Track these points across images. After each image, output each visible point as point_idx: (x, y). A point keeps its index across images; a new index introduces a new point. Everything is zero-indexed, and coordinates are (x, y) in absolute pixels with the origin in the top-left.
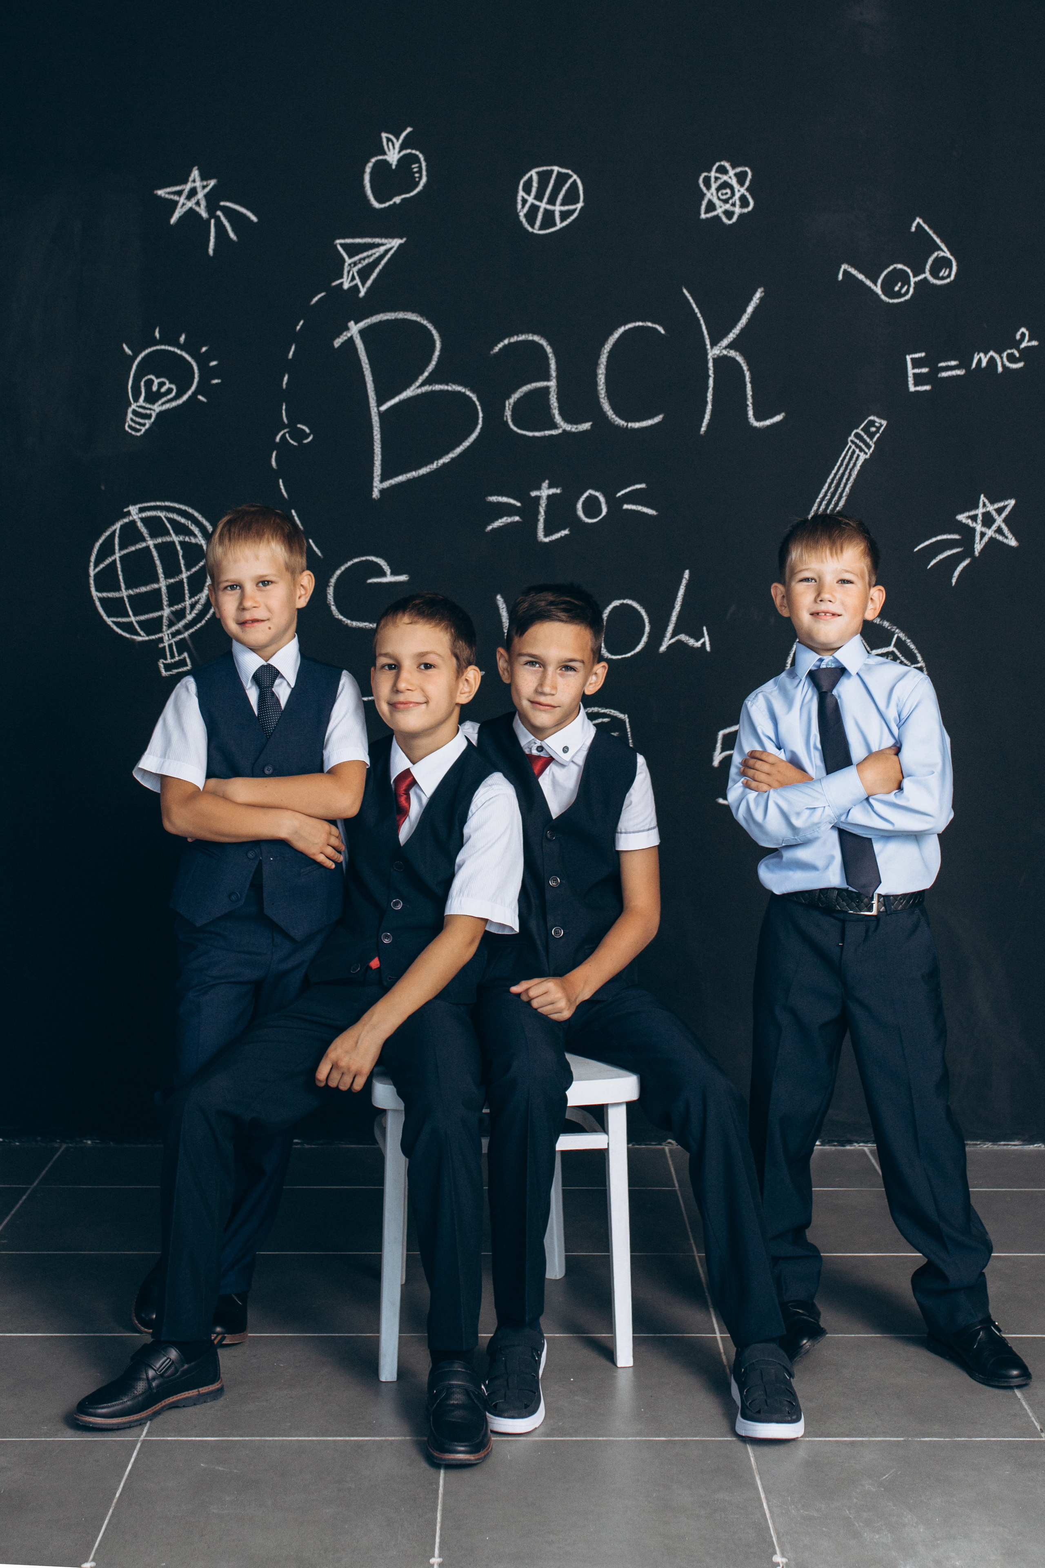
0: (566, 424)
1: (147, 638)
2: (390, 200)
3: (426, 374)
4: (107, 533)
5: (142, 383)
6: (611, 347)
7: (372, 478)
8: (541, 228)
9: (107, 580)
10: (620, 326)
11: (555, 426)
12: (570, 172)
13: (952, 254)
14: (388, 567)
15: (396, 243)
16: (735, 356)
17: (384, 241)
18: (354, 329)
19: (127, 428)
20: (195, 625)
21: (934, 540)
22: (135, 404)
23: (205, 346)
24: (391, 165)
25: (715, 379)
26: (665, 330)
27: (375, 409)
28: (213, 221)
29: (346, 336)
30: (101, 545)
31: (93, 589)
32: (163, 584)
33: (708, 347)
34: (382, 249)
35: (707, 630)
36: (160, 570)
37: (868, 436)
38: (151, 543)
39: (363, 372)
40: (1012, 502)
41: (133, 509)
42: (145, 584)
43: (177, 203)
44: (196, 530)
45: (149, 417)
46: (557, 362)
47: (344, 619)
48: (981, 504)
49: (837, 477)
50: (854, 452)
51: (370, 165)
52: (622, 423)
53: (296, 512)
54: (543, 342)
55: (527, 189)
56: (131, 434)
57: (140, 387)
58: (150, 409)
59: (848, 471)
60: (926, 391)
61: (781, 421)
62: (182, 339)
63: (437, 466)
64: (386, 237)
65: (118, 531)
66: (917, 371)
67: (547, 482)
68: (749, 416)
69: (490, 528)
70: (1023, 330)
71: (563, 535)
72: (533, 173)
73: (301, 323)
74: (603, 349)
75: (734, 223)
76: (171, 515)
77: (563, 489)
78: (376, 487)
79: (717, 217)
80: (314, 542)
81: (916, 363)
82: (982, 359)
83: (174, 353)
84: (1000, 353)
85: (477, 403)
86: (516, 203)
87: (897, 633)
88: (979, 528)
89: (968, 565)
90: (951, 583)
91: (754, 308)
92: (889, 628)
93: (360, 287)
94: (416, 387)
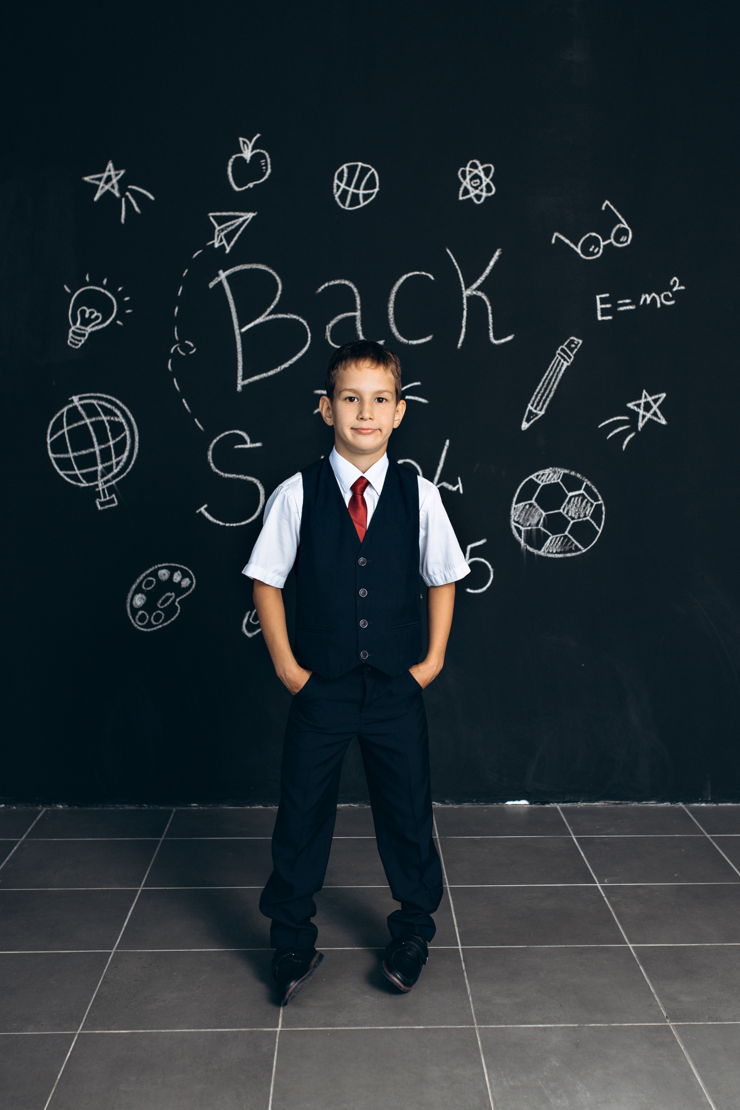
1: (87, 485)
2: (246, 185)
3: (272, 307)
4: (58, 415)
5: (78, 312)
6: (398, 288)
7: (237, 378)
8: (350, 206)
9: (59, 446)
10: (403, 275)
12: (369, 166)
13: (629, 226)
14: (248, 438)
15: (250, 215)
16: (481, 295)
17: (242, 214)
18: (223, 275)
19: (69, 343)
20: (120, 476)
21: (611, 420)
22: (74, 327)
23: (120, 286)
24: (246, 160)
25: (467, 312)
26: (434, 277)
28: (123, 200)
29: (217, 280)
30: (54, 423)
31: (50, 452)
32: (97, 449)
34: (241, 220)
35: (461, 480)
36: (95, 439)
38: (88, 421)
39: (229, 304)
40: (664, 395)
41: (75, 398)
42: (85, 449)
43: (98, 186)
44: (118, 413)
45: (83, 335)
46: (361, 299)
47: (219, 472)
48: (644, 396)
49: (549, 378)
50: (560, 361)
51: (232, 160)
52: (405, 341)
53: (186, 400)
54: (352, 285)
55: (340, 179)
56: (71, 347)
57: (77, 315)
58: (84, 330)
59: (556, 374)
60: (609, 320)
61: (512, 340)
62: (105, 281)
63: (280, 369)
64: (244, 211)
65: (65, 413)
66: (603, 306)
68: (490, 336)
70: (675, 278)
72: (344, 167)
73: (186, 271)
74: (392, 290)
75: (482, 204)
76: (101, 403)
78: (239, 384)
79: (470, 199)
80: (198, 420)
81: (603, 301)
82: (647, 298)
83: (99, 291)
84: (659, 295)
85: (307, 327)
86: (332, 188)
87: (586, 482)
88: (641, 412)
89: (633, 437)
90: (622, 449)
91: (495, 262)
92: (581, 478)
93: (226, 246)
94: (265, 315)
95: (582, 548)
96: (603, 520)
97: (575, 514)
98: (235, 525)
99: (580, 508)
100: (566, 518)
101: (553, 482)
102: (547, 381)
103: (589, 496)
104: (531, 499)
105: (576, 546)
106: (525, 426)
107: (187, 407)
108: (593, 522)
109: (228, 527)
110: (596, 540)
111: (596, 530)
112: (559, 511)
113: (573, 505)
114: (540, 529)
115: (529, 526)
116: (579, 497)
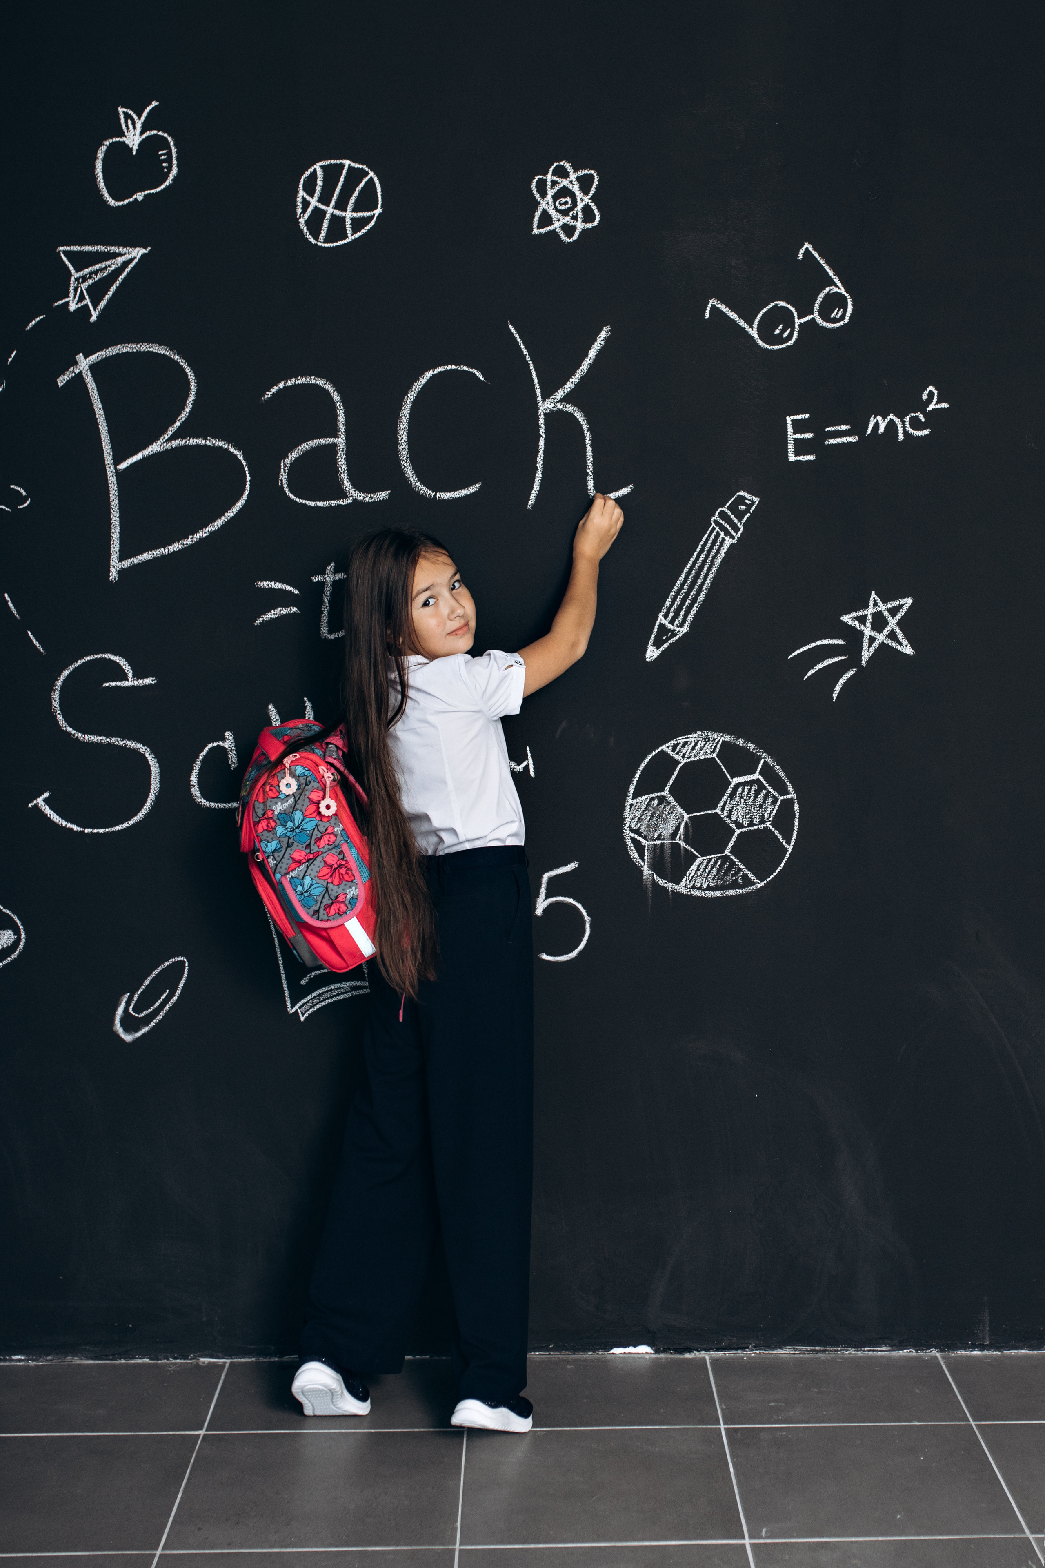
0: (357, 492)
2: (131, 197)
3: (178, 424)
6: (415, 395)
7: (109, 555)
8: (325, 241)
10: (428, 370)
11: (343, 495)
12: (365, 168)
13: (847, 291)
14: (130, 668)
15: (138, 253)
16: (573, 412)
17: (122, 250)
18: (84, 363)
21: (811, 645)
24: (129, 150)
25: (546, 440)
26: (483, 374)
27: (112, 467)
29: (73, 372)
33: (539, 399)
34: (120, 260)
35: (532, 751)
37: (735, 516)
39: (96, 419)
40: (909, 601)
46: (346, 415)
47: (73, 731)
48: (871, 603)
49: (697, 566)
50: (718, 535)
51: (103, 148)
52: (429, 492)
53: (10, 596)
54: (329, 388)
55: (310, 188)
59: (710, 559)
60: (808, 462)
61: (629, 495)
63: (193, 540)
64: (125, 246)
66: (799, 436)
67: (332, 564)
68: (589, 488)
69: (260, 620)
70: (931, 388)
72: (317, 166)
73: (14, 353)
74: (406, 398)
75: (574, 242)
78: (114, 566)
79: (553, 233)
80: (33, 634)
81: (798, 427)
82: (879, 423)
84: (901, 417)
85: (244, 464)
86: (296, 206)
87: (763, 758)
88: (868, 631)
89: (853, 677)
90: (832, 699)
91: (598, 350)
92: (755, 751)
93: (92, 309)
94: (164, 440)
95: (756, 881)
96: (796, 828)
97: (744, 817)
98: (102, 831)
99: (753, 807)
100: (728, 824)
101: (702, 758)
102: (694, 572)
103: (770, 785)
104: (663, 790)
105: (745, 876)
106: (652, 653)
107: (13, 609)
108: (777, 833)
109: (89, 835)
110: (782, 865)
111: (784, 846)
112: (714, 811)
113: (740, 801)
114: (678, 845)
115: (659, 838)
116: (751, 786)
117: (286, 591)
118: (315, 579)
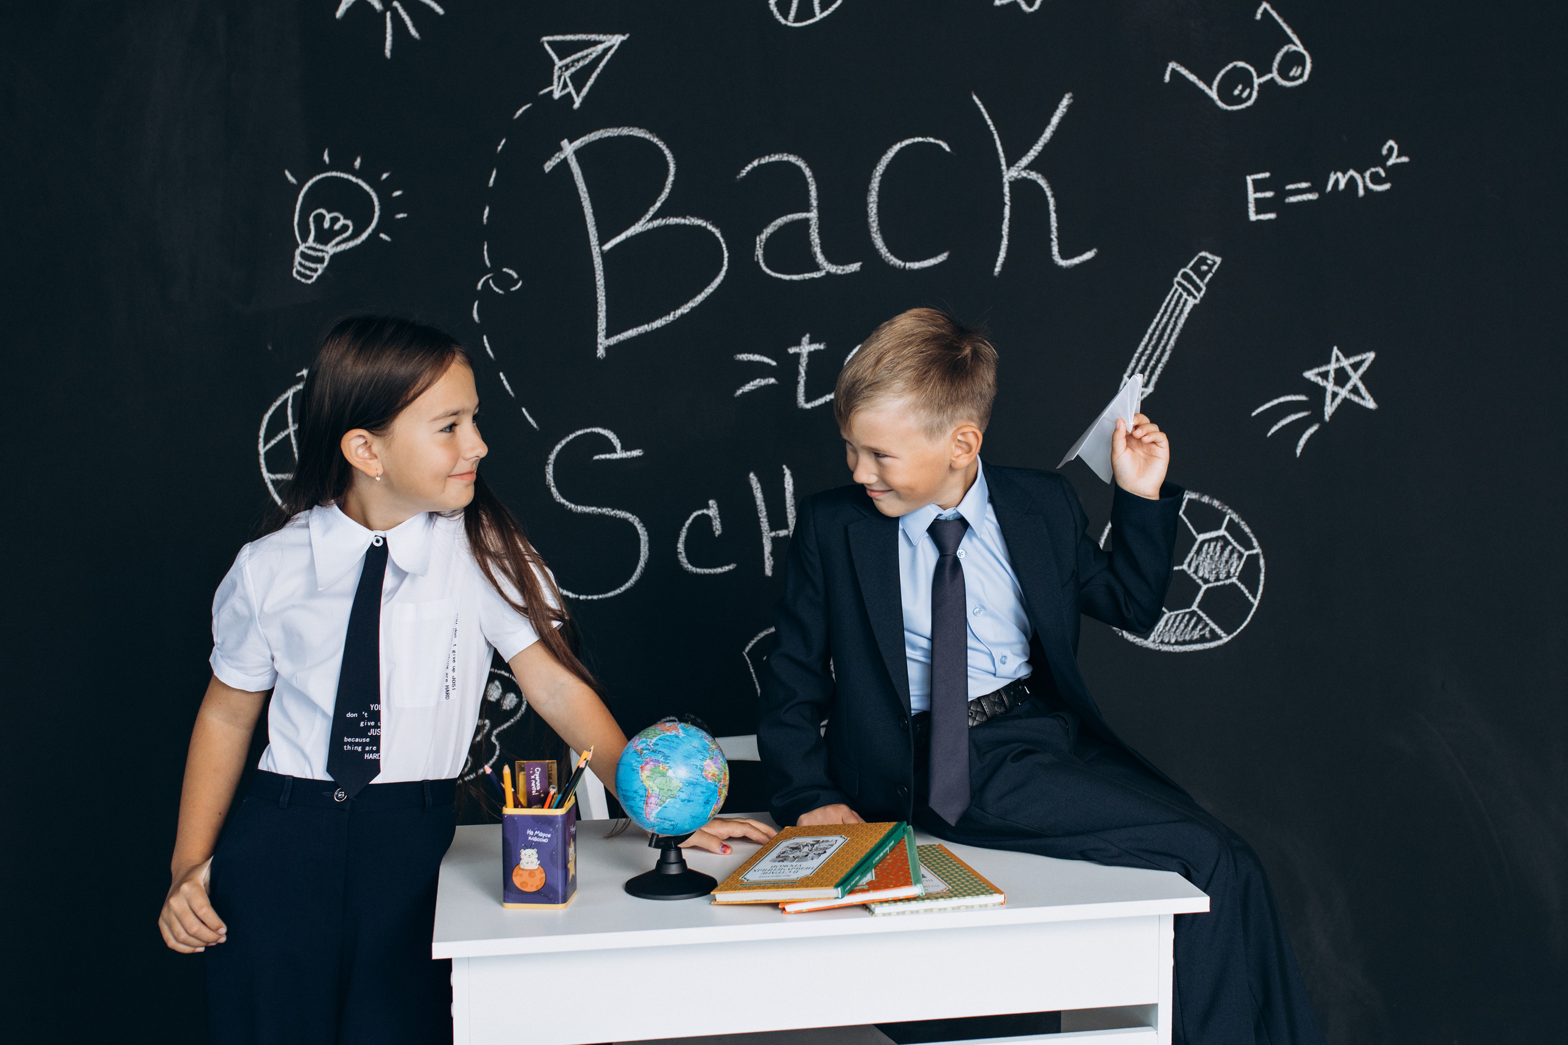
0: (830, 265)
3: (658, 204)
4: (278, 403)
5: (311, 219)
6: (884, 168)
7: (596, 333)
8: (795, 21)
9: (280, 459)
10: (895, 143)
11: (817, 268)
13: (1306, 49)
14: (618, 441)
15: (617, 40)
16: (1036, 179)
17: (602, 37)
18: (568, 149)
19: (295, 275)
21: (1275, 402)
22: (304, 245)
23: (386, 172)
25: (1011, 208)
26: (950, 146)
27: (597, 248)
28: (388, 14)
29: (558, 157)
30: (271, 417)
31: (264, 470)
34: (600, 48)
37: (1198, 277)
39: (582, 202)
40: (1371, 356)
45: (321, 260)
46: (818, 188)
47: (567, 503)
48: (1334, 358)
49: (1160, 327)
50: (1181, 296)
52: (899, 263)
53: (504, 375)
54: (801, 164)
56: (300, 281)
57: (308, 225)
58: (322, 251)
59: (1173, 319)
60: (1270, 220)
61: (1093, 259)
62: (357, 163)
63: (674, 317)
64: (605, 34)
65: (290, 400)
66: (1260, 195)
67: (808, 336)
68: (1054, 253)
69: (739, 392)
70: (1391, 143)
71: (828, 400)
73: (503, 142)
74: (875, 171)
75: (1036, 11)
77: (827, 345)
78: (601, 344)
79: (1015, 4)
80: (526, 410)
81: (1259, 186)
82: (1339, 179)
83: (348, 180)
84: (1362, 173)
85: (722, 240)
87: (1229, 514)
88: (1330, 387)
89: (1316, 432)
90: (1296, 454)
91: (1060, 117)
92: (1220, 508)
93: (575, 96)
94: (646, 220)
95: (1223, 635)
96: (1262, 583)
97: (1210, 572)
98: (595, 597)
99: (1219, 562)
100: (1194, 581)
102: (1157, 333)
103: (1235, 541)
105: (1212, 631)
107: (508, 387)
108: (1243, 587)
109: (583, 600)
110: (1249, 619)
111: (1249, 601)
113: (1206, 557)
116: (1217, 542)
117: (763, 363)
118: (792, 350)
